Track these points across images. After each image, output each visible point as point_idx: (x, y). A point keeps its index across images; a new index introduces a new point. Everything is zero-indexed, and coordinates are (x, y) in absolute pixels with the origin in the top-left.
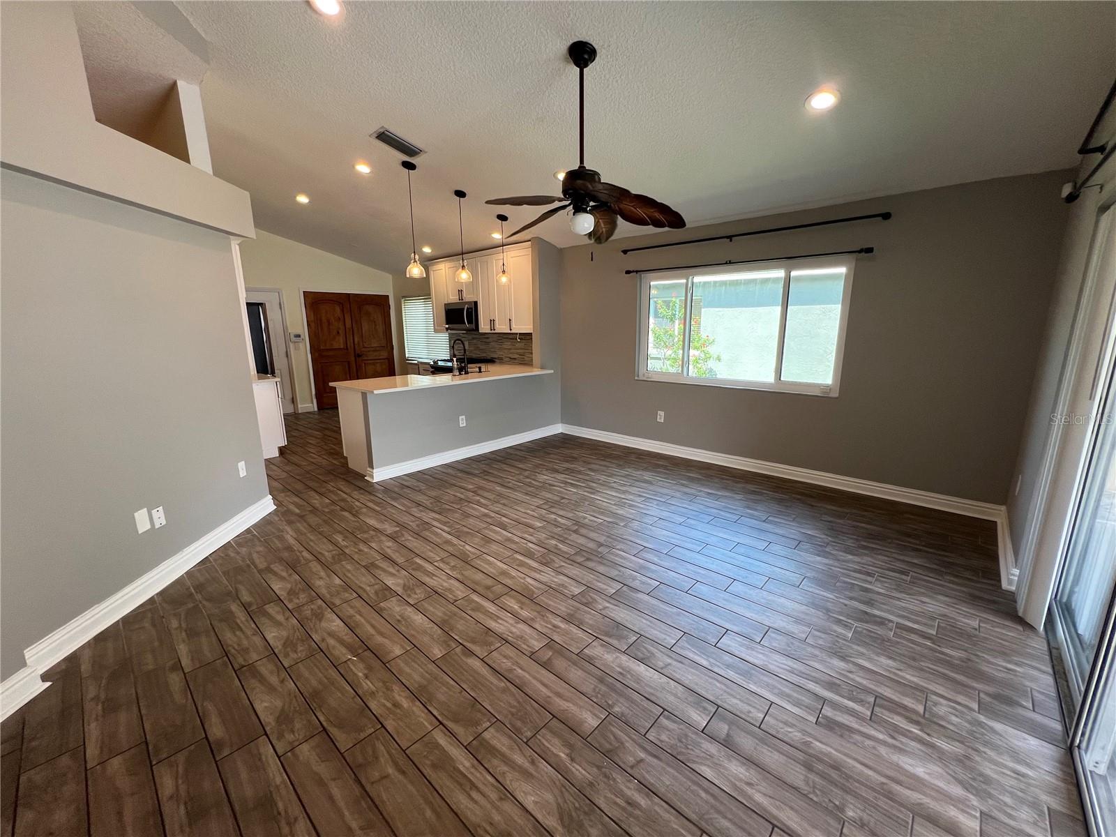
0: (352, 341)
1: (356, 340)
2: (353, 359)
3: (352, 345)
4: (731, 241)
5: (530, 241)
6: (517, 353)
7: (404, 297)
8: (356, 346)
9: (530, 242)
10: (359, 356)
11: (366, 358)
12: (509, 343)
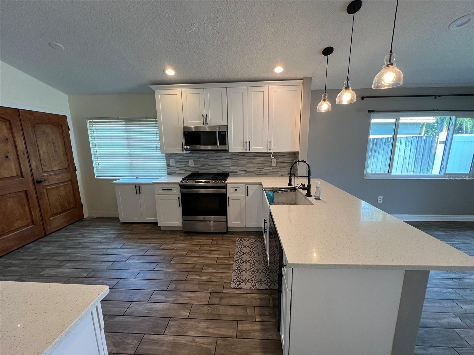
0: (28, 166)
1: (34, 164)
2: (31, 186)
3: (29, 171)
4: (435, 98)
5: (302, 79)
6: (255, 167)
7: (88, 119)
8: (34, 172)
9: (302, 81)
10: (39, 182)
11: (47, 184)
12: (246, 160)
